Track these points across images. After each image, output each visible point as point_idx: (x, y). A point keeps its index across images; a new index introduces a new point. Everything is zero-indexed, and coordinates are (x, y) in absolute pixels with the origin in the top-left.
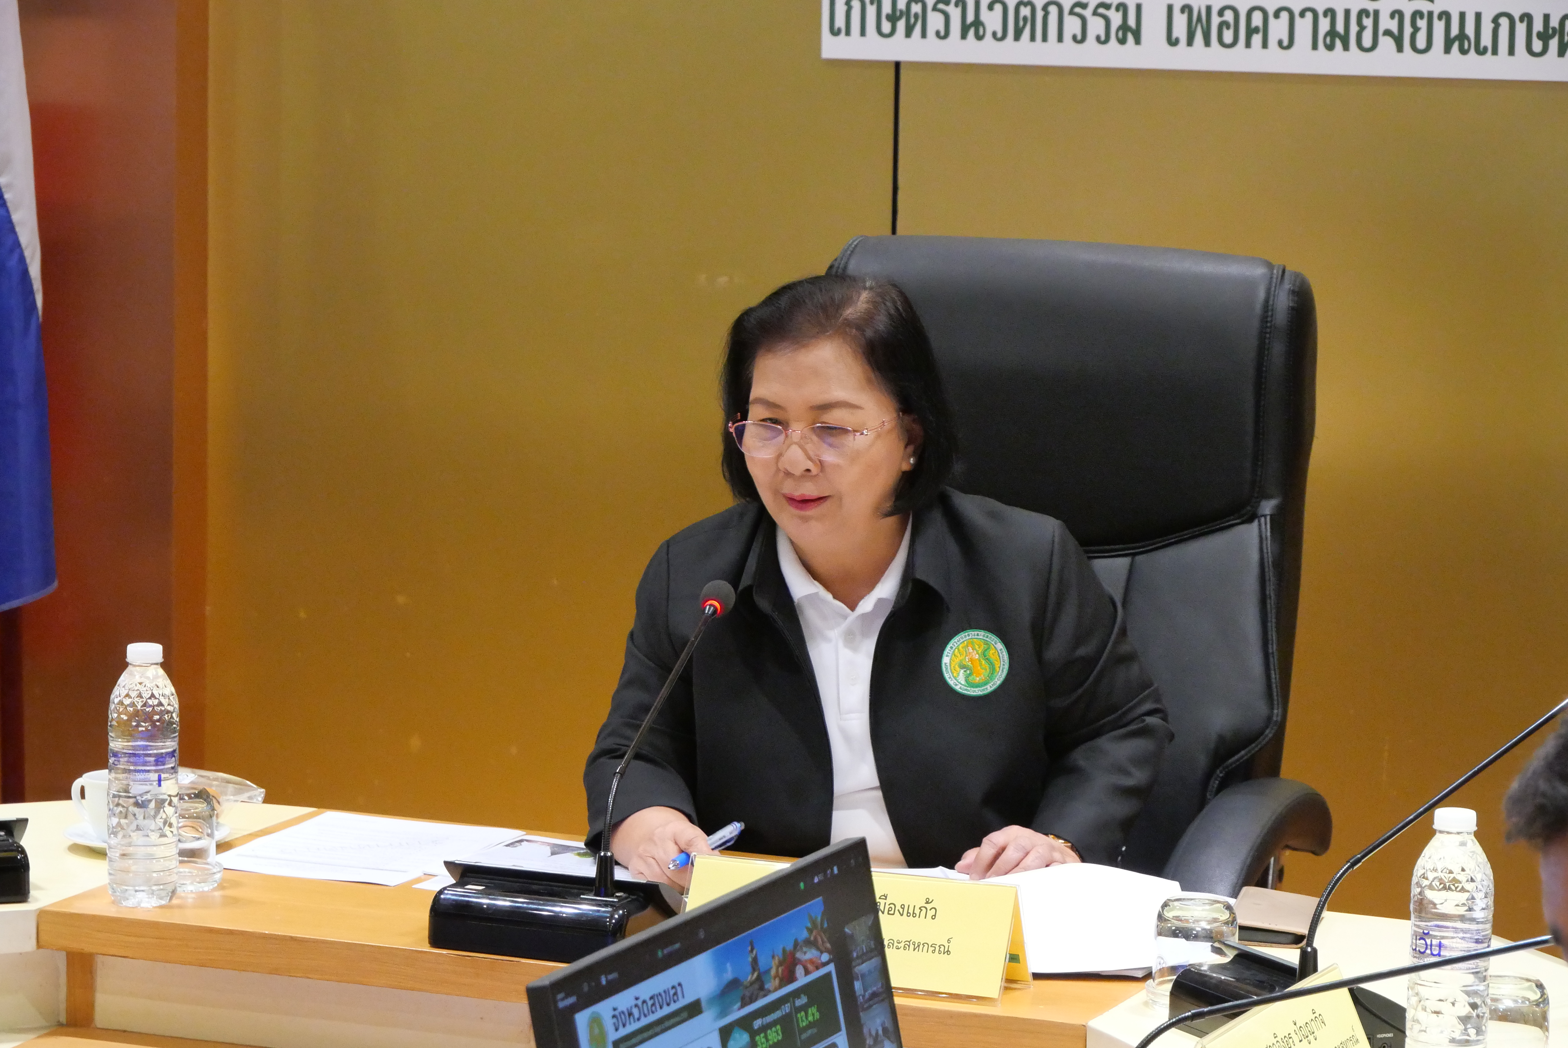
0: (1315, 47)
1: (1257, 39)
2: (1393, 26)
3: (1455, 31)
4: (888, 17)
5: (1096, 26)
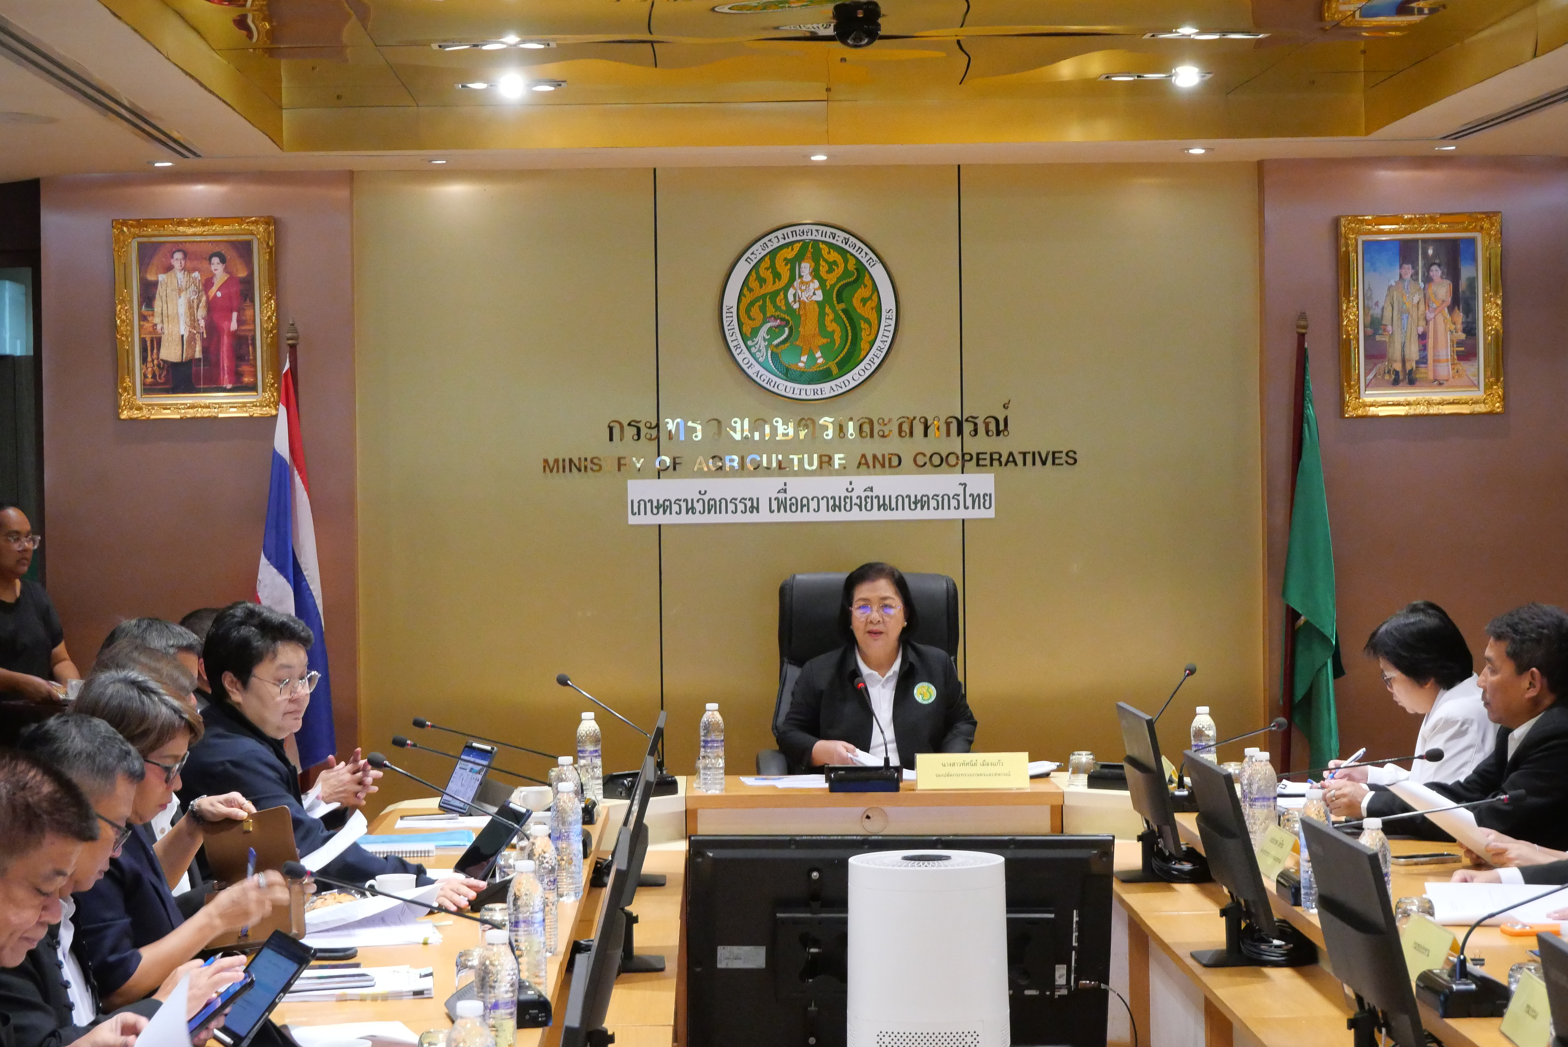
0: (828, 510)
1: (805, 509)
2: (858, 502)
3: (881, 502)
4: (656, 507)
5: (741, 507)
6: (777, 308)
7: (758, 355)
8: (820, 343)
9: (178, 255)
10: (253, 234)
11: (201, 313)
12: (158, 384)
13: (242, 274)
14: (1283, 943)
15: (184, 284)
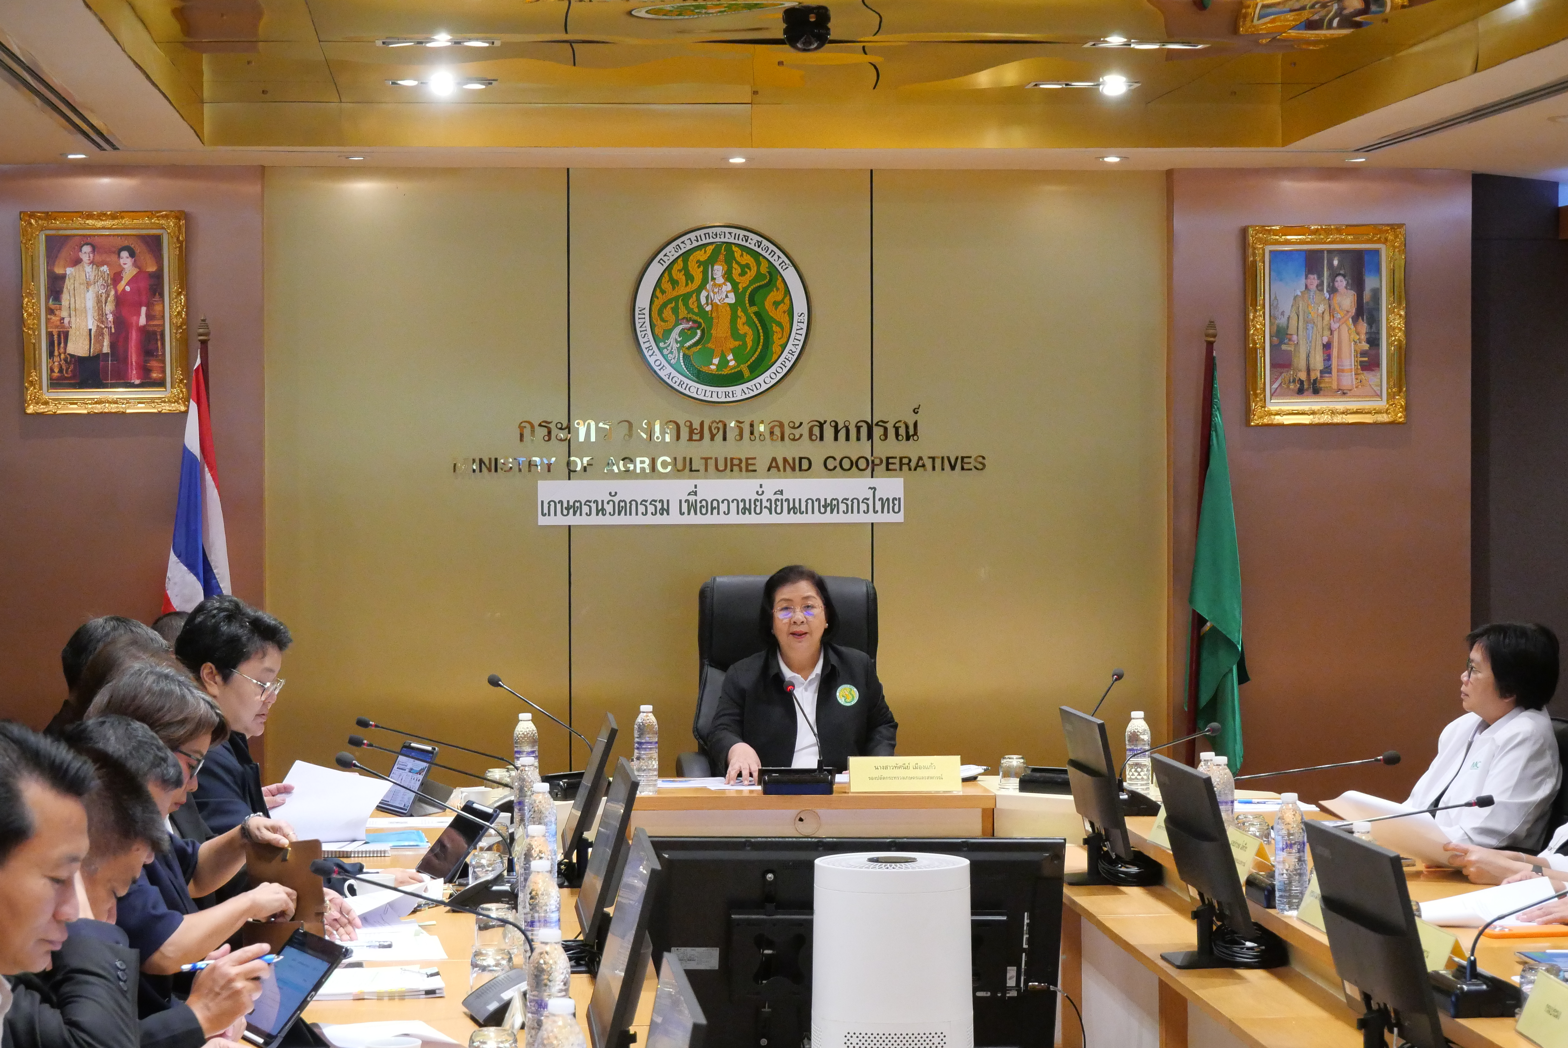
0: (738, 513)
1: (715, 511)
2: (768, 505)
3: (791, 506)
4: (566, 508)
5: (651, 509)
6: (690, 311)
7: (670, 356)
8: (732, 346)
9: (87, 249)
10: (163, 228)
11: (109, 308)
12: (66, 378)
13: (152, 269)
14: (1256, 945)
15: (92, 278)
